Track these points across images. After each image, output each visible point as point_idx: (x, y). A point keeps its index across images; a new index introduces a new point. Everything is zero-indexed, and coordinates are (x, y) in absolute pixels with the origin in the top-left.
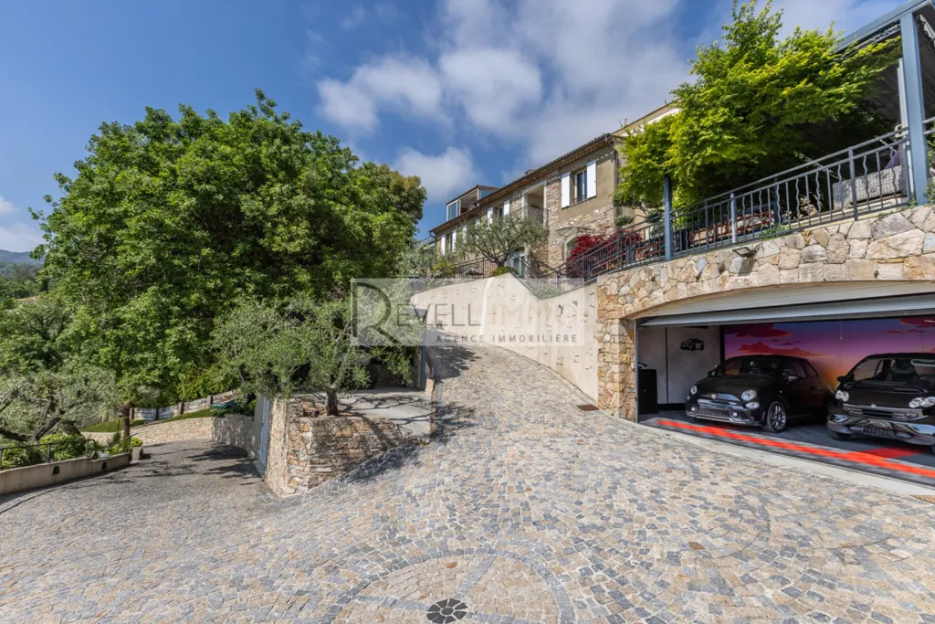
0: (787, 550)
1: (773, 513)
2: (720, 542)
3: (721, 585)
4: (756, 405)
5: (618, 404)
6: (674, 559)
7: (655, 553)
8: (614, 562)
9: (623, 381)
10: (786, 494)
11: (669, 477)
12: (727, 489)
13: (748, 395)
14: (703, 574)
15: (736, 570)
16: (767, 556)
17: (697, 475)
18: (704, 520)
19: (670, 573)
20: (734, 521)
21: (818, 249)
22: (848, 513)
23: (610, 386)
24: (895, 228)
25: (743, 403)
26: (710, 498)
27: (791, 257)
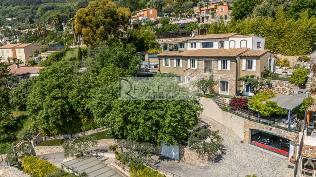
0: (273, 167)
1: (272, 163)
2: (267, 167)
3: (268, 171)
4: (269, 141)
5: (248, 142)
6: (264, 169)
7: (262, 169)
8: (259, 170)
9: (249, 138)
10: (273, 160)
11: (260, 158)
12: (267, 160)
13: (268, 140)
14: (267, 170)
15: (269, 169)
16: (271, 167)
17: (264, 158)
18: (266, 164)
19: (264, 170)
20: (268, 164)
21: (279, 132)
22: (278, 162)
23: (246, 139)
24: (286, 133)
25: (267, 141)
26: (266, 161)
27: (276, 131)
